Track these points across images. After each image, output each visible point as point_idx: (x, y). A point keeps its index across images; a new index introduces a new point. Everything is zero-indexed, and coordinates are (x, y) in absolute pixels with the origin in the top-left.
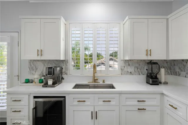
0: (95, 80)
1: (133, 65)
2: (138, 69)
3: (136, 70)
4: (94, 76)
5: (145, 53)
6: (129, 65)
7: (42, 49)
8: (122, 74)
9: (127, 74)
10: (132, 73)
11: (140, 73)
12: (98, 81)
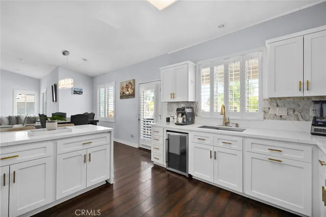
0: (226, 124)
1: (285, 106)
2: (294, 111)
3: (291, 112)
4: (225, 119)
6: (277, 106)
7: (174, 92)
8: (265, 118)
9: (274, 118)
10: (283, 117)
11: (300, 118)
12: (230, 125)
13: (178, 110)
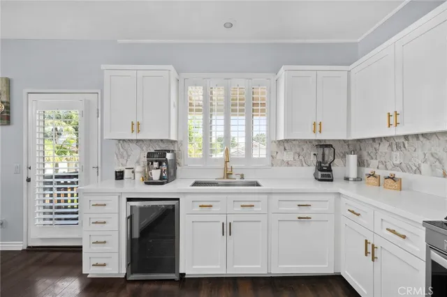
0: (228, 175)
1: (291, 150)
2: (299, 156)
3: (297, 157)
4: (226, 168)
5: (311, 128)
6: (285, 149)
7: (140, 120)
8: (273, 165)
9: (281, 165)
10: (290, 163)
11: (304, 164)
12: (233, 176)
13: (149, 155)
